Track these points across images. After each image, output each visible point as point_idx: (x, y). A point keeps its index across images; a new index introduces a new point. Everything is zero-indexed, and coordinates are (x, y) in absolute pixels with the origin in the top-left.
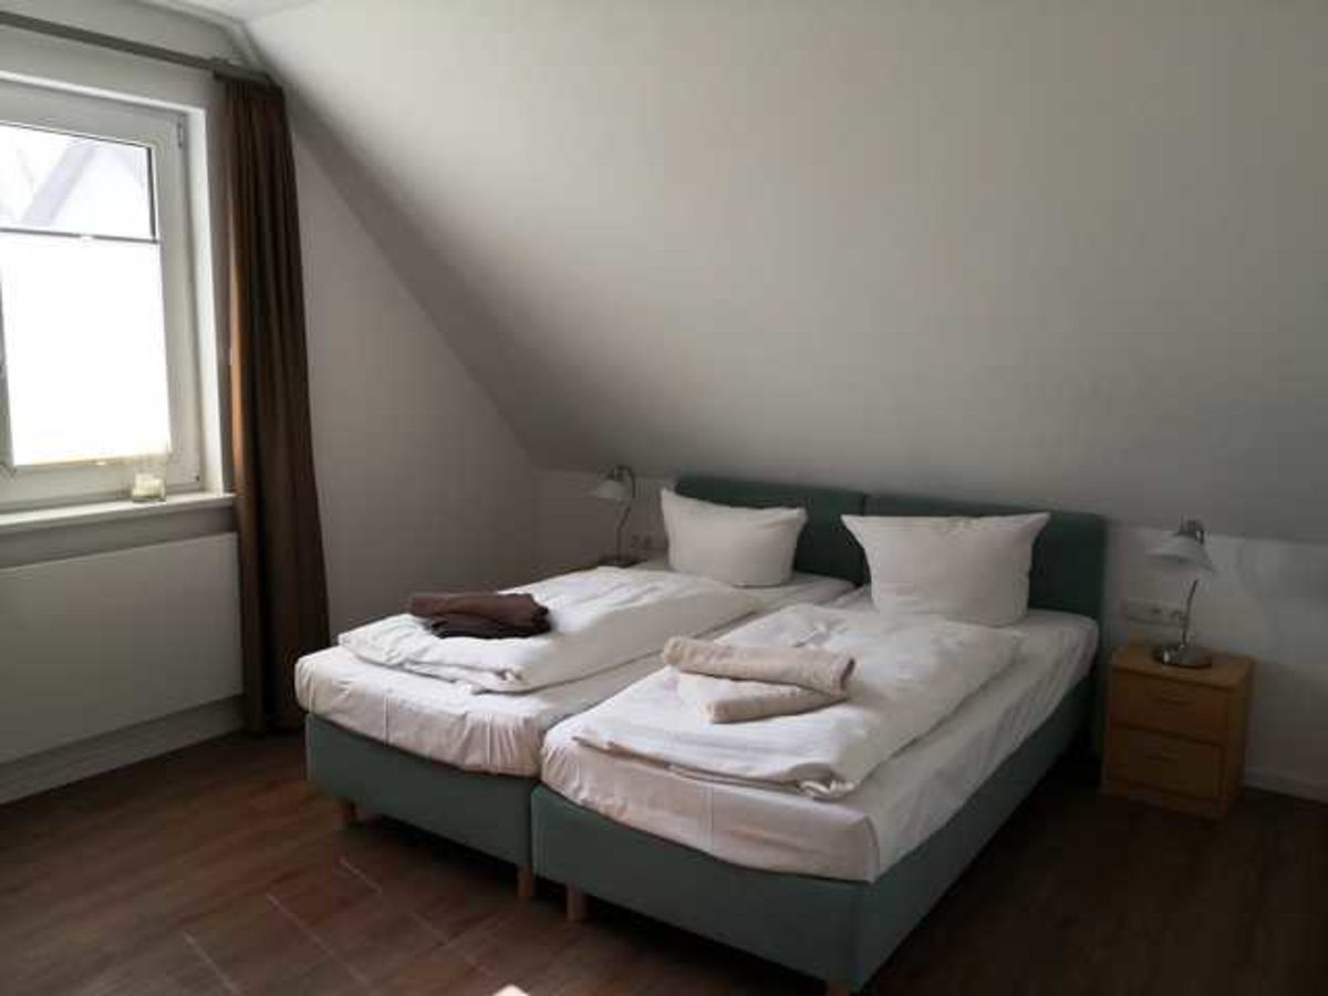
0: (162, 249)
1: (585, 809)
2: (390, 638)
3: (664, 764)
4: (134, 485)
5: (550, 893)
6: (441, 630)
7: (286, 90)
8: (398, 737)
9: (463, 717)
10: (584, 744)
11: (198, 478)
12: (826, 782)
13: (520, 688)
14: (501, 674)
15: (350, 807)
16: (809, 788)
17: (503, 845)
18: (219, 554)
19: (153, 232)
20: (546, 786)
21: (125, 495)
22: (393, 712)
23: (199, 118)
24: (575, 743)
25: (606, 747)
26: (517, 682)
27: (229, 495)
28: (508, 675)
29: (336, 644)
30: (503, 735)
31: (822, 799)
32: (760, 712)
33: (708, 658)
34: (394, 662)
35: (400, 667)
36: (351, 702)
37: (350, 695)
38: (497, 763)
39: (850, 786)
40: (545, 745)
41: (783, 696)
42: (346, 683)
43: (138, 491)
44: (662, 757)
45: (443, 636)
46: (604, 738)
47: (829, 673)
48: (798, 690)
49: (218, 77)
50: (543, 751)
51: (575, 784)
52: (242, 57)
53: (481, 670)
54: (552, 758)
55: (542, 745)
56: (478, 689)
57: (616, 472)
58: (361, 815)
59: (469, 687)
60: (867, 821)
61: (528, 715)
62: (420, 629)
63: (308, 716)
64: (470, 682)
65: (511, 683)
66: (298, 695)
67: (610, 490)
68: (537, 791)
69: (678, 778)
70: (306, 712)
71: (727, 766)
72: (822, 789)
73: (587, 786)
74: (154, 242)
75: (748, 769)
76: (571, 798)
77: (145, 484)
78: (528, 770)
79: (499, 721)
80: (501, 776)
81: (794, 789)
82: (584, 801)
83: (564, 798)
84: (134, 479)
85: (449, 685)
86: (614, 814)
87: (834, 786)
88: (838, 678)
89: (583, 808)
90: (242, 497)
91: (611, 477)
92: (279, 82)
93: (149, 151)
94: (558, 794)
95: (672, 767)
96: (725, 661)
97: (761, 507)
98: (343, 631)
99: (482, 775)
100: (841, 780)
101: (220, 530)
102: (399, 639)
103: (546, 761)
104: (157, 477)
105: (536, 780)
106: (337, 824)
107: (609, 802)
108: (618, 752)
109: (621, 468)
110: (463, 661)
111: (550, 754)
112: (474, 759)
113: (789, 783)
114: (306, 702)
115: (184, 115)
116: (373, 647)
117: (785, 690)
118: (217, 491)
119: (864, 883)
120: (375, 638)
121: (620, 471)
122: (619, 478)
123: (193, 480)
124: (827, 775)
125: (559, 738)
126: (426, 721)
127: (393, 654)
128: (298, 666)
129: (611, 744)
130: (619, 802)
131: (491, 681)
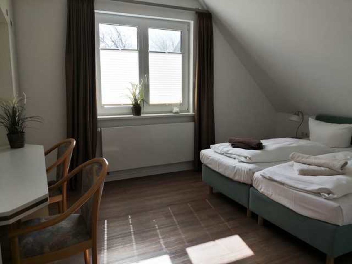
0: (183, 55)
1: (262, 194)
2: (222, 147)
3: (283, 184)
4: (173, 110)
5: (254, 216)
6: (233, 146)
7: (212, 14)
8: (220, 171)
9: (235, 167)
10: (264, 177)
11: (188, 109)
12: (329, 194)
13: (250, 161)
14: (246, 158)
15: (211, 189)
16: (323, 195)
17: (243, 202)
18: (190, 127)
19: (181, 51)
20: (254, 187)
21: (171, 112)
22: (220, 164)
23: (192, 23)
24: (261, 176)
25: (268, 178)
26: (249, 160)
27: (194, 113)
28: (248, 158)
29: (210, 148)
30: (244, 172)
31: (326, 199)
32: (314, 174)
33: (302, 158)
34: (222, 153)
35: (223, 154)
36: (211, 161)
37: (211, 160)
38: (242, 180)
39: (335, 196)
40: (254, 176)
41: (322, 170)
42: (210, 157)
43: (174, 111)
44: (283, 182)
45: (234, 147)
46: (268, 175)
47: (338, 164)
48: (327, 169)
49: (197, 13)
50: (253, 178)
51: (260, 187)
52: (202, 7)
53: (242, 156)
54: (255, 180)
55: (253, 176)
56: (240, 161)
57: (297, 113)
58: (214, 191)
59: (238, 160)
60: (340, 206)
61: (250, 168)
62: (230, 146)
63: (203, 165)
64: (238, 159)
65: (248, 160)
66: (201, 159)
67: (295, 118)
68: (251, 188)
69: (286, 188)
70: (202, 163)
71: (300, 186)
72: (327, 195)
73: (263, 188)
74: (181, 53)
75: (306, 188)
76: (259, 190)
77: (176, 109)
78: (249, 182)
79: (243, 169)
80: (243, 183)
81: (319, 195)
82: (262, 192)
83: (257, 190)
84: (173, 108)
85: (234, 160)
86: (269, 196)
87: (331, 195)
88: (341, 166)
89: (261, 193)
90: (196, 114)
91: (295, 114)
92: (211, 12)
93: (181, 32)
94: (256, 189)
95: (285, 185)
96: (308, 160)
97: (340, 124)
98: (211, 145)
99: (239, 183)
100: (334, 194)
101: (191, 122)
102: (224, 148)
103: (254, 180)
104: (178, 108)
105: (251, 186)
106: (208, 192)
107: (268, 193)
108: (271, 180)
109: (299, 112)
110: (237, 154)
111: (255, 179)
112: (237, 178)
113: (317, 193)
114: (202, 161)
115: (189, 23)
116: (218, 149)
117: (323, 168)
118: (191, 112)
119: (339, 226)
120: (218, 147)
121: (298, 113)
122: (298, 115)
123: (186, 110)
124: (329, 192)
125: (257, 175)
126: (227, 167)
127: (222, 151)
128: (201, 152)
129: (269, 177)
130: (271, 193)
131: (243, 159)
